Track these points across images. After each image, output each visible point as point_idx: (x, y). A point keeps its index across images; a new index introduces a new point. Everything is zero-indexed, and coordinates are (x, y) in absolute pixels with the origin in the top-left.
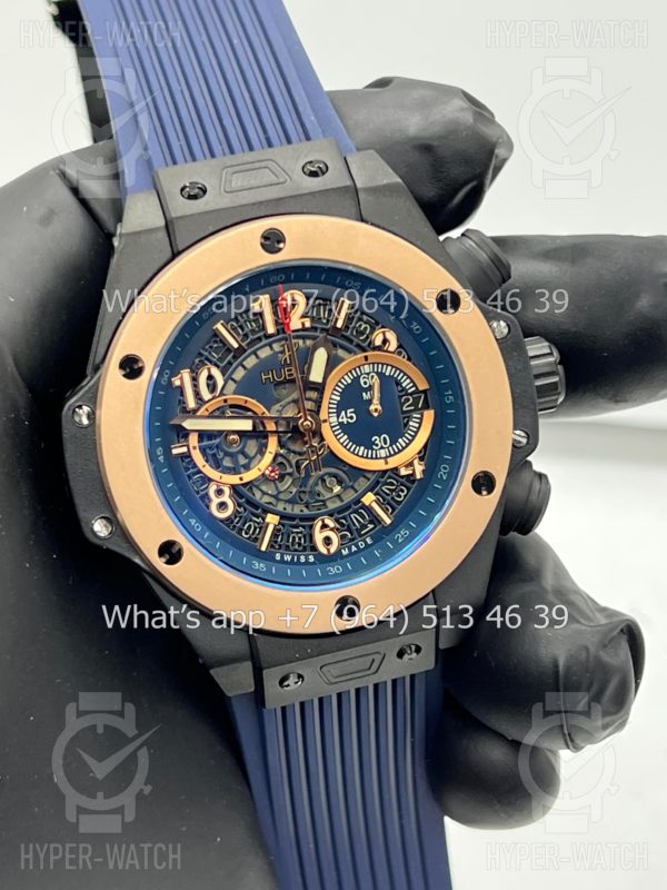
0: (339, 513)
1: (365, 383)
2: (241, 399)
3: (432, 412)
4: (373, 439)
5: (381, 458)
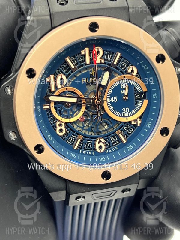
1: (122, 87)
2: (73, 89)
3: (147, 101)
4: (123, 109)
5: (125, 117)
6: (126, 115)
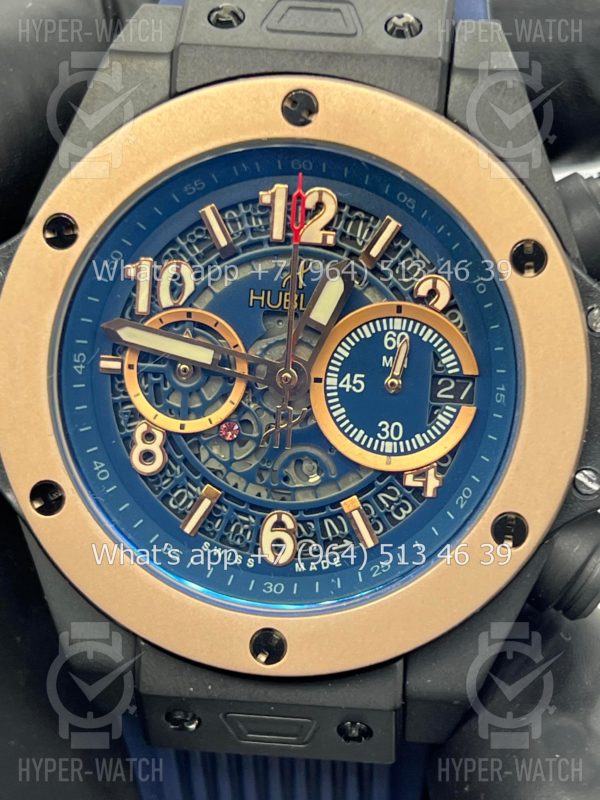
0: (306, 512)
1: (390, 343)
2: (211, 318)
3: (472, 410)
4: (380, 425)
5: (384, 453)
6: (389, 447)
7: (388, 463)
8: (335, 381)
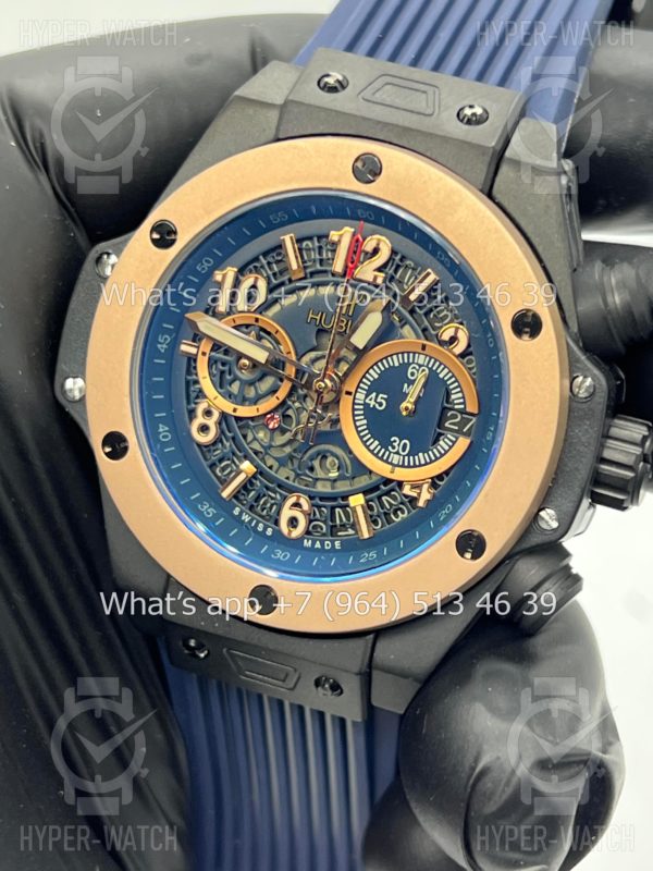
0: (321, 499)
1: (413, 374)
2: (274, 326)
3: (468, 441)
4: (392, 439)
5: (391, 463)
6: (396, 459)
7: (392, 472)
8: (363, 397)
